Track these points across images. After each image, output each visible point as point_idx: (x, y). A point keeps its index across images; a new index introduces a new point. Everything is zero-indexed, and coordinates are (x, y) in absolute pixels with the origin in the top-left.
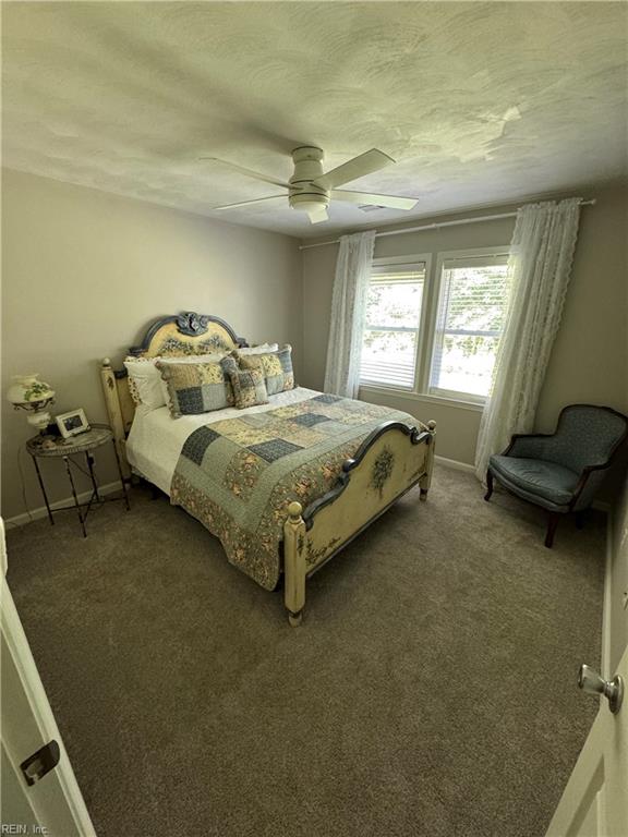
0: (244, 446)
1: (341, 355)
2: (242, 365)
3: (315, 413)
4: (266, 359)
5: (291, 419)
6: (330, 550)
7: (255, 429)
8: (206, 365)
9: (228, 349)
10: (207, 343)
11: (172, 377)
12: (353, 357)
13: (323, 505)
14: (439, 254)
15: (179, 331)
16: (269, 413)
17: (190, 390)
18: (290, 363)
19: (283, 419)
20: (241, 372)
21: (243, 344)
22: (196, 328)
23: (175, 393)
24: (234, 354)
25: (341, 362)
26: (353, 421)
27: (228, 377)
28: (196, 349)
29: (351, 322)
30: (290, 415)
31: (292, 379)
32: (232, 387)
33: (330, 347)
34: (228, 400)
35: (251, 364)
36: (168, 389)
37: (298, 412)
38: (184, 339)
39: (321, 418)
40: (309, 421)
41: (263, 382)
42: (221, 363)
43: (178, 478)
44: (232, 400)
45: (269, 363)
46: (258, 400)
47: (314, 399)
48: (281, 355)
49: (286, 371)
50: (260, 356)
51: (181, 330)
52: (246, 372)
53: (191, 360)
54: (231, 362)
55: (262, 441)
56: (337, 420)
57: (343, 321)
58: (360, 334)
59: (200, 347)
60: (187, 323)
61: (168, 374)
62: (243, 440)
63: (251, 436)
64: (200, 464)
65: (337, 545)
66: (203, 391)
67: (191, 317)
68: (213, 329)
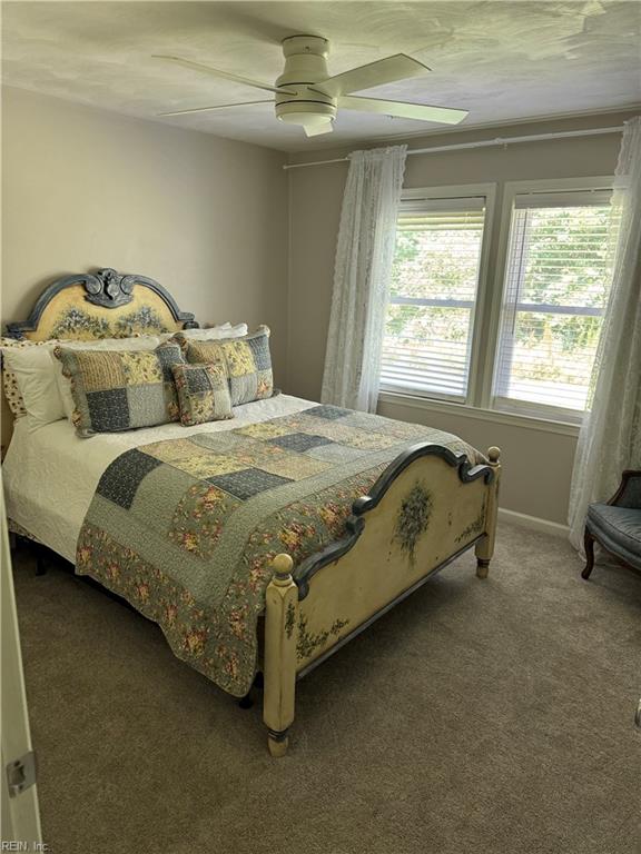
0: (201, 477)
1: (349, 343)
2: (191, 356)
3: (309, 432)
4: (230, 347)
5: (271, 441)
6: (332, 639)
7: (216, 454)
8: (133, 354)
9: (164, 330)
10: (131, 319)
11: (79, 372)
12: (369, 346)
13: (324, 562)
14: (507, 184)
15: (86, 299)
16: (236, 432)
17: (108, 393)
18: (268, 355)
19: (258, 440)
20: (190, 367)
21: (189, 323)
22: (114, 295)
23: (83, 398)
24: (179, 339)
25: (348, 355)
26: (369, 445)
27: (169, 375)
28: (113, 329)
29: (367, 289)
30: (268, 436)
31: (270, 381)
32: (176, 391)
33: (332, 329)
34: (169, 412)
35: (206, 355)
36: (73, 391)
37: (283, 432)
38: (95, 311)
39: (317, 440)
40: (301, 443)
41: (225, 384)
42: (159, 352)
43: (89, 532)
44: (175, 411)
45: (234, 353)
46: (217, 412)
47: (308, 412)
48: (254, 342)
49: (261, 368)
50: (220, 342)
51: (90, 298)
52: (198, 367)
53: (108, 345)
54: (173, 351)
55: (229, 471)
56: (343, 443)
57: (354, 288)
58: (382, 312)
59: (120, 325)
60: (100, 285)
61: (73, 367)
62: (199, 468)
63: (210, 463)
64: (128, 507)
65: (343, 631)
66: (129, 395)
67: (106, 277)
68: (142, 298)
